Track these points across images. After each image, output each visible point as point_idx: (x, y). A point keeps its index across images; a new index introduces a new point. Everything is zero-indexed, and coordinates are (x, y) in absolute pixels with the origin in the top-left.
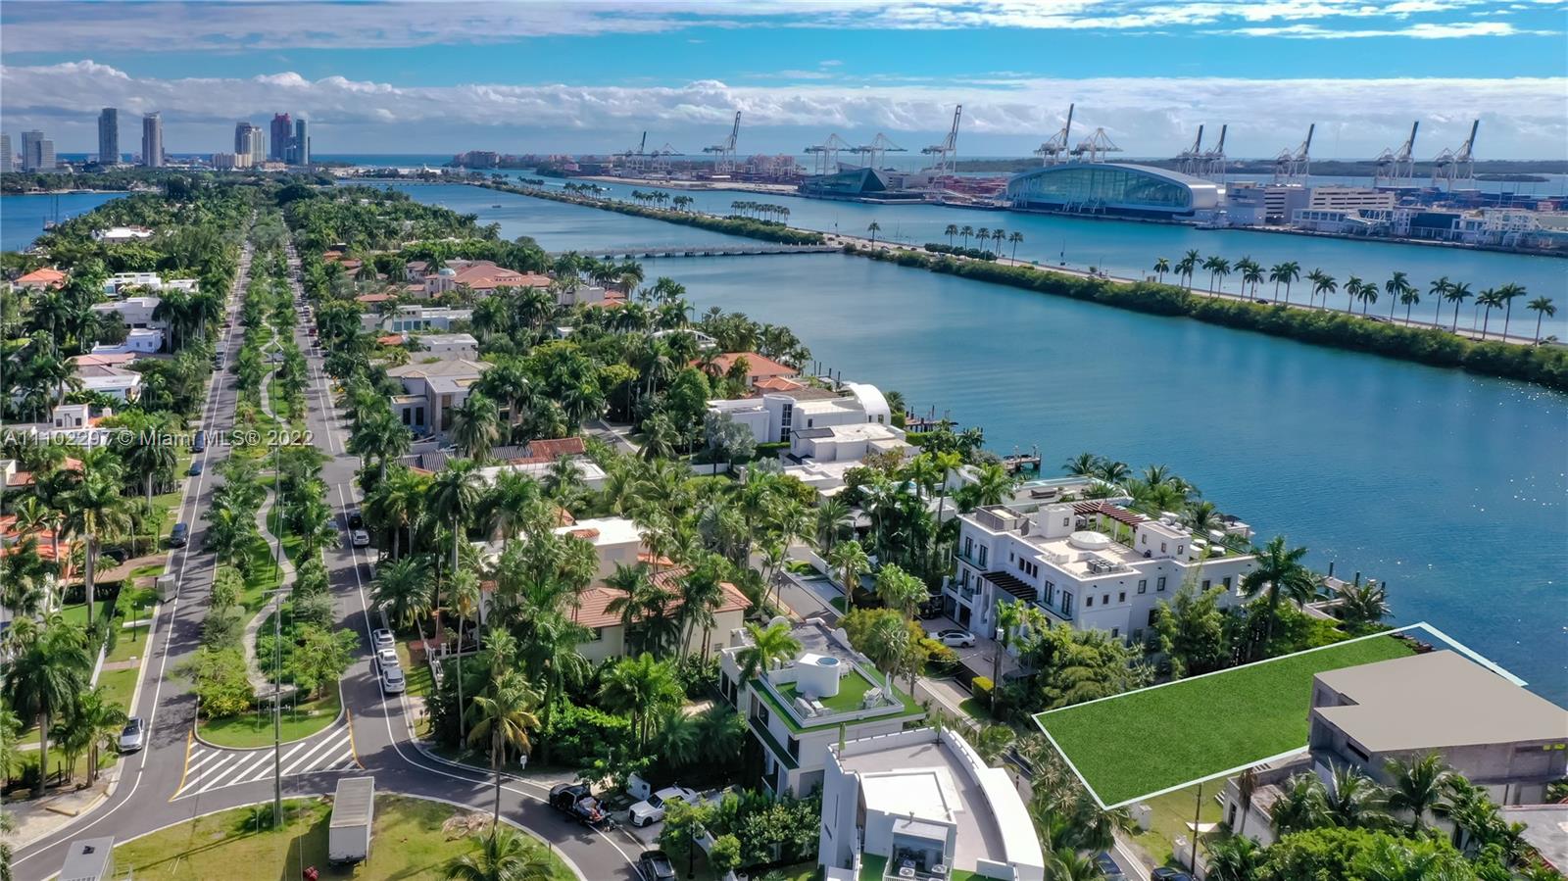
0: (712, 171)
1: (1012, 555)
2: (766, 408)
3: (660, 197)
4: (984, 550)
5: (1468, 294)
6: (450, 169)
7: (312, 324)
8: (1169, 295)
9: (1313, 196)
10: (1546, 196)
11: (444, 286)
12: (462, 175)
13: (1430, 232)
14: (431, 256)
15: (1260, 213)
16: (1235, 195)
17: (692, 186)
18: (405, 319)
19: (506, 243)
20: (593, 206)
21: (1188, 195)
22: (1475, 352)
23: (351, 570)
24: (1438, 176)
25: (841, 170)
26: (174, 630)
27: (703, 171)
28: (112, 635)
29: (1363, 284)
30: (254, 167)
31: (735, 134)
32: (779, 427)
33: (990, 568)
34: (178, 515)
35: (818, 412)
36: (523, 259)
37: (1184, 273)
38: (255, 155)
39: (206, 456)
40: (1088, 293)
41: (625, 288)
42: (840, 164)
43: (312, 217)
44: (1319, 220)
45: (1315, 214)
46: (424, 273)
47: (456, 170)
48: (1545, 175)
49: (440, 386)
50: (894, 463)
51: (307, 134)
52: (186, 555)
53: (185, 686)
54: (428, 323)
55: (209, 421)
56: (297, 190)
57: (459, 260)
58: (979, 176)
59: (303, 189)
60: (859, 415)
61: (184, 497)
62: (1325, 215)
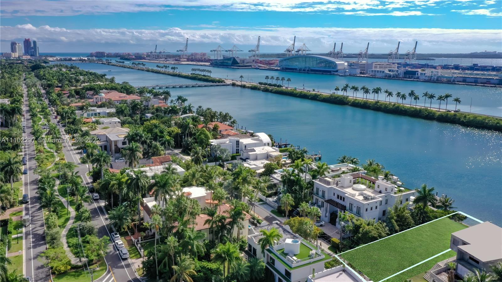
0: (180, 58)
1: (334, 194)
2: (230, 142)
3: (166, 67)
4: (324, 192)
5: (435, 97)
6: (90, 58)
7: (55, 114)
8: (341, 98)
9: (374, 65)
10: (438, 65)
11: (101, 100)
12: (95, 60)
13: (409, 77)
14: (94, 89)
15: (358, 71)
16: (350, 65)
17: (174, 63)
18: (91, 112)
19: (118, 84)
20: (143, 70)
21: (336, 65)
22: (439, 115)
23: (95, 209)
24: (406, 59)
25: (224, 58)
26: (33, 238)
27: (177, 58)
28: (9, 242)
29: (401, 94)
30: (19, 57)
31: (187, 45)
32: (235, 148)
33: (327, 198)
34: (23, 191)
35: (248, 143)
36: (127, 90)
37: (344, 91)
38: (19, 53)
39: (28, 166)
40: (315, 98)
41: (166, 99)
42: (223, 56)
43: (47, 76)
44: (376, 73)
45: (375, 71)
46: (93, 95)
47: (92, 58)
48: (434, 58)
49: (113, 138)
50: (279, 160)
51: (38, 45)
52: (30, 206)
53: (42, 261)
54: (99, 114)
55: (26, 152)
56: (38, 66)
57: (104, 90)
58: (268, 59)
59: (41, 65)
60: (261, 144)
61: (23, 182)
62: (378, 71)
